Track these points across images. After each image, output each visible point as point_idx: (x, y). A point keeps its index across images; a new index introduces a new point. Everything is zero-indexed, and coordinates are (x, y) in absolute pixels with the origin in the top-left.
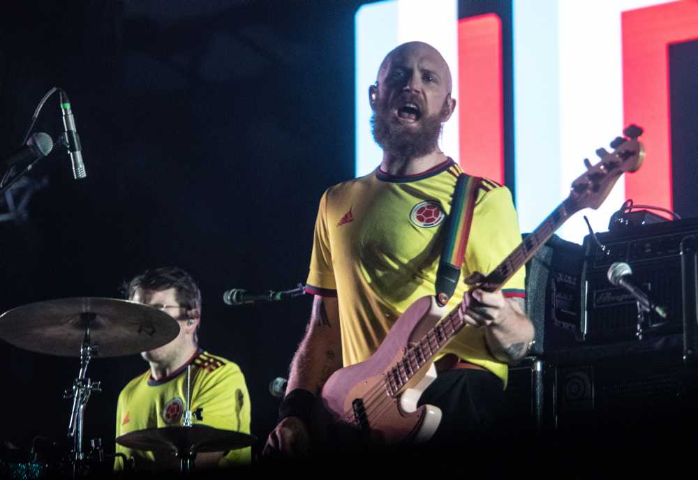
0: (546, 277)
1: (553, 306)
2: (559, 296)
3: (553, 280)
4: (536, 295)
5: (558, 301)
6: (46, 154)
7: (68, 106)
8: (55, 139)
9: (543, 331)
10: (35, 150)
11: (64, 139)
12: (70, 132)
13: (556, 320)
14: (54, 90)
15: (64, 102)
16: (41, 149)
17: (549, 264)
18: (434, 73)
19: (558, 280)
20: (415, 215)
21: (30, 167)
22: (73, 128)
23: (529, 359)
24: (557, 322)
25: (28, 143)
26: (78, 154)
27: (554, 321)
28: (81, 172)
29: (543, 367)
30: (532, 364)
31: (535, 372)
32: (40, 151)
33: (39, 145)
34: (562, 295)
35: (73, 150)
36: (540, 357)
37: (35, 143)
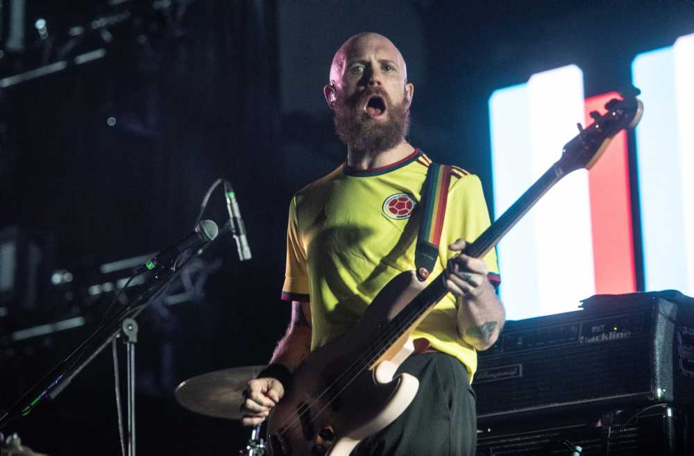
0: (673, 330)
1: (680, 357)
2: (685, 348)
3: (679, 333)
4: (664, 347)
5: (684, 352)
6: (213, 239)
7: (232, 195)
8: (221, 226)
9: (672, 380)
10: (203, 237)
11: (230, 225)
12: (235, 219)
13: (683, 369)
14: (219, 181)
15: (228, 191)
16: (208, 235)
17: (674, 318)
18: (392, 61)
19: (684, 332)
20: (387, 207)
21: (200, 251)
22: (238, 215)
23: (660, 407)
24: (685, 372)
25: (196, 230)
26: (243, 237)
27: (681, 370)
28: (246, 253)
29: (673, 412)
30: (665, 411)
31: (667, 416)
32: (206, 235)
33: (206, 232)
34: (688, 347)
35: (238, 234)
36: (670, 404)
37: (202, 230)
